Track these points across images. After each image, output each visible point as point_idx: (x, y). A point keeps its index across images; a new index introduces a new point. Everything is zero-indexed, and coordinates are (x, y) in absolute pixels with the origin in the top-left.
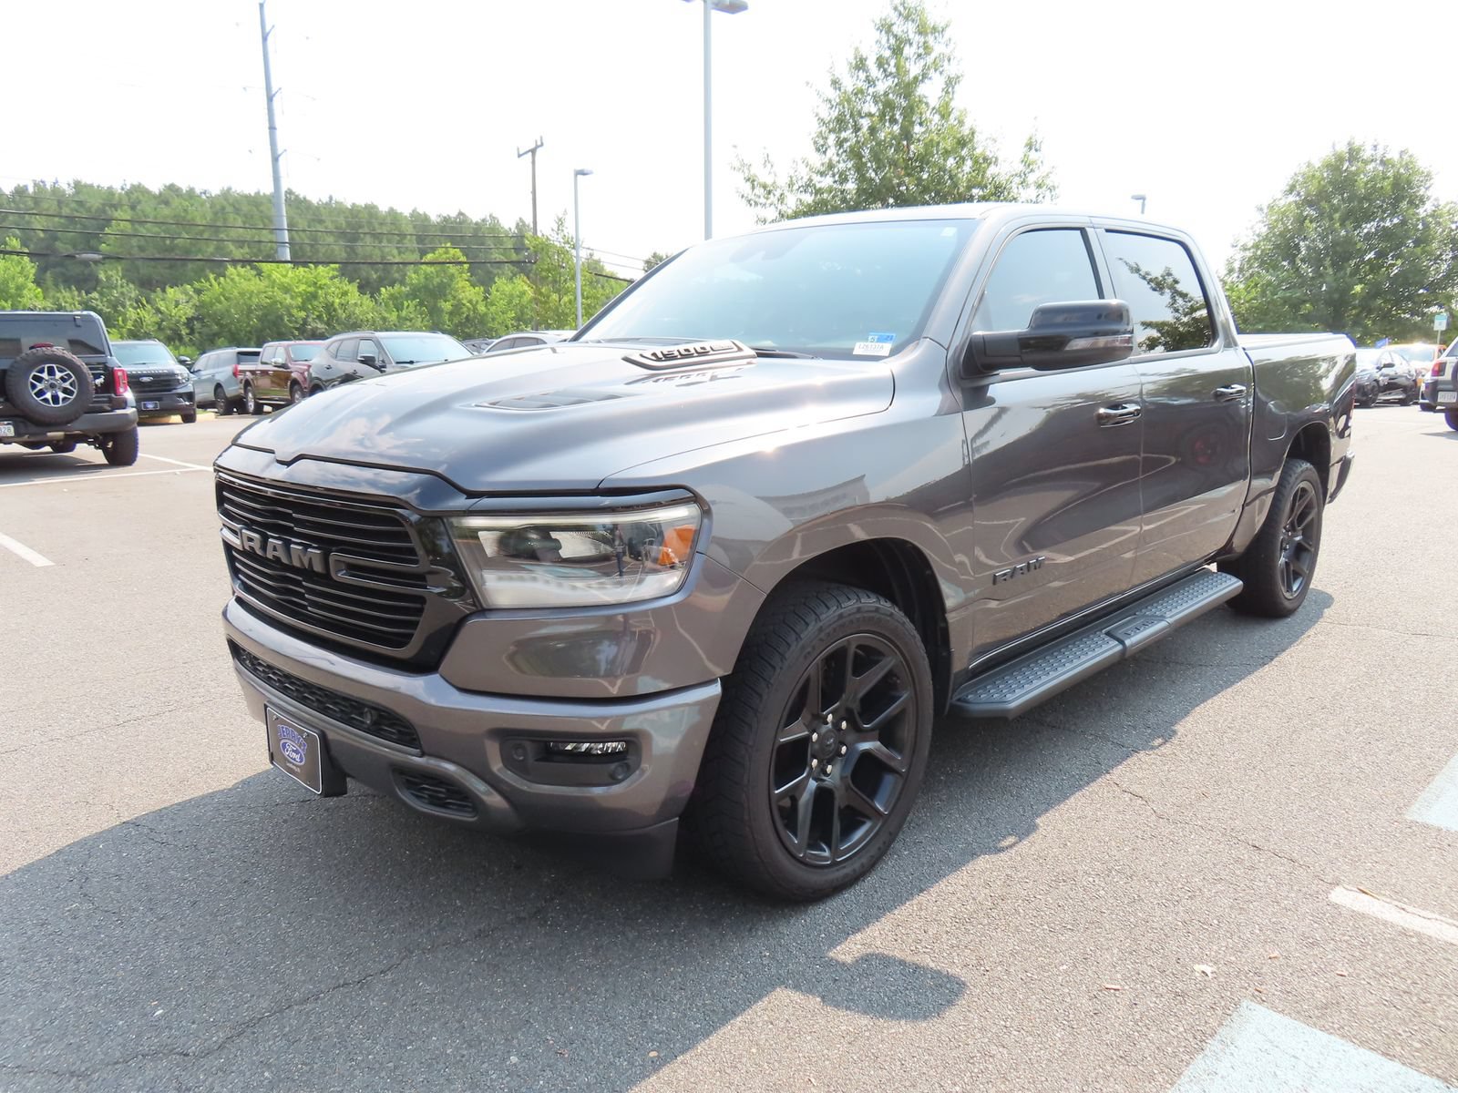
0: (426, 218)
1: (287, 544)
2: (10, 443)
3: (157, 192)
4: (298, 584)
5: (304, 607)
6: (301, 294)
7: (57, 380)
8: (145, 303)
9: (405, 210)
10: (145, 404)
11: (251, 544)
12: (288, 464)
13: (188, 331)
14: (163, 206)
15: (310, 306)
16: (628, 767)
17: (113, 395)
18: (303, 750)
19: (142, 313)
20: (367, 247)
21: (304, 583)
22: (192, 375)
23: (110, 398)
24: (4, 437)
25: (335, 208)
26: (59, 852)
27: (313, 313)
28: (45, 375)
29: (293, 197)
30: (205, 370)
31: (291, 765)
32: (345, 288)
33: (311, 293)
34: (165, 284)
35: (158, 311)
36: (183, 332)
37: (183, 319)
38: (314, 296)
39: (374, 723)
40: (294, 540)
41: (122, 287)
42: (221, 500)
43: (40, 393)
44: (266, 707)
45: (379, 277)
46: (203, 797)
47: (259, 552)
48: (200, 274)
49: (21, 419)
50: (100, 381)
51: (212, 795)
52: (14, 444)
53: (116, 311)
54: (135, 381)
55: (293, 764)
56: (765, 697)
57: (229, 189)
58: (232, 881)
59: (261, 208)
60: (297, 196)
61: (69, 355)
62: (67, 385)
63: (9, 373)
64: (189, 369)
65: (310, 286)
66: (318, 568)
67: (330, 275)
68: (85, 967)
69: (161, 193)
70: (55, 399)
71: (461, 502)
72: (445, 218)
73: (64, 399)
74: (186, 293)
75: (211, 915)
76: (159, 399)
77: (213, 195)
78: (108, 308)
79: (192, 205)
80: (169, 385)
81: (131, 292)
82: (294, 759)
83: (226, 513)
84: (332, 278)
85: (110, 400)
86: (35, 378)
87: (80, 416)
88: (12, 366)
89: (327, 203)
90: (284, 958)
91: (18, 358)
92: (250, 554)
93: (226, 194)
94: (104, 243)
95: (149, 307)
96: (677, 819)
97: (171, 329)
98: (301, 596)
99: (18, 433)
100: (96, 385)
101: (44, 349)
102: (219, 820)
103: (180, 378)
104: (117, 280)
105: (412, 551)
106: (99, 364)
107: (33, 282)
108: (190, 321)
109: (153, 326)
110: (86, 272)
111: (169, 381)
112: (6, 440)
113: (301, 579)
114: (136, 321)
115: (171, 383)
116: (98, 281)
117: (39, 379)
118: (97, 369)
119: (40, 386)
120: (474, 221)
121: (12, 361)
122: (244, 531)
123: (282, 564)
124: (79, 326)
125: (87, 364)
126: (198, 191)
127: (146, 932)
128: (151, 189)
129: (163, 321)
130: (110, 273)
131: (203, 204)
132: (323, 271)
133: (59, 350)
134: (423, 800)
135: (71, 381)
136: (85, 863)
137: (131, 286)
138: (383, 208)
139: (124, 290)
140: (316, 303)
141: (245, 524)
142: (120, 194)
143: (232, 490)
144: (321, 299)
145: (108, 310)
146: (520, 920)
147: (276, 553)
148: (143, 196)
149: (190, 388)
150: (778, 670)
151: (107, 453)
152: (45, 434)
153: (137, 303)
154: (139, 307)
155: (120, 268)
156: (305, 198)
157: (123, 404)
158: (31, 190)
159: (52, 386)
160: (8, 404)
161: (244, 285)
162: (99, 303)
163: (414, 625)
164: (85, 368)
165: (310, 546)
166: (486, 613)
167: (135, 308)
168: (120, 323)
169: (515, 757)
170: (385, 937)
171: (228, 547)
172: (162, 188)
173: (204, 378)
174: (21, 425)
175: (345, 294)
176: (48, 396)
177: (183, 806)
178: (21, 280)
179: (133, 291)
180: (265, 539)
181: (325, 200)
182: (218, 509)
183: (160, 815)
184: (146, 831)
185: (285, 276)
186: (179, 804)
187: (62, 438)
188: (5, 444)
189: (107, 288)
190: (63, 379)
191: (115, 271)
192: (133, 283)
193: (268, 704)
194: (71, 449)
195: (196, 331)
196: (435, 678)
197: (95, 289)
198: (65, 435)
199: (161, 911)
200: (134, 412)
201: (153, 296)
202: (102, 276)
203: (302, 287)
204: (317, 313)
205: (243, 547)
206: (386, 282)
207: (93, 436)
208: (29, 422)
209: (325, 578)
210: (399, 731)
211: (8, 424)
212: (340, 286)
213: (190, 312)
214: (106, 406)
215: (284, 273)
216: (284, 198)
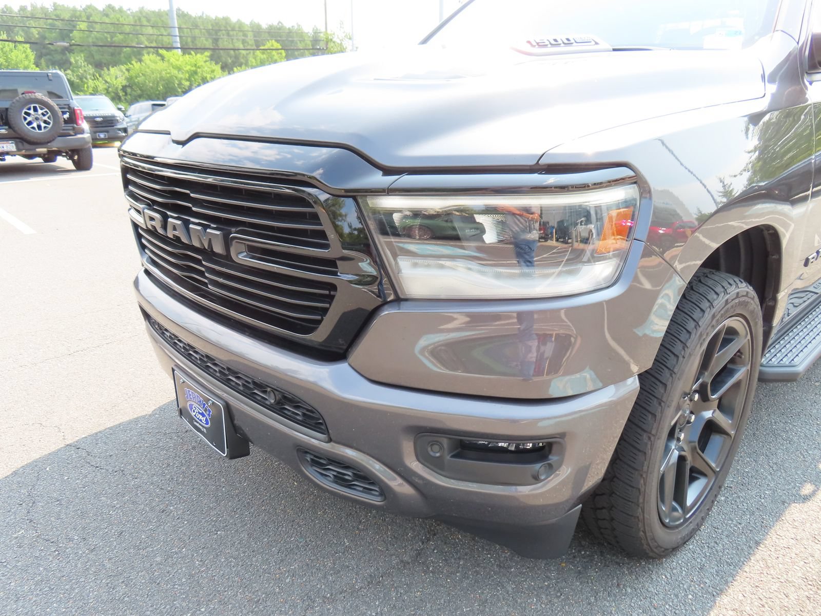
0: (259, 26)
1: (186, 223)
2: (15, 155)
3: (102, 10)
4: (198, 262)
5: (205, 284)
6: (187, 72)
7: (39, 115)
8: (98, 76)
9: (247, 21)
10: (99, 135)
11: (153, 223)
12: (183, 143)
13: (124, 94)
14: (105, 17)
15: (193, 79)
16: (550, 466)
17: (75, 125)
18: (209, 415)
19: (97, 83)
20: (224, 43)
21: (204, 263)
22: (126, 118)
23: (73, 127)
24: (10, 151)
25: (206, 19)
26: (15, 473)
27: (195, 83)
28: (32, 112)
29: (181, 12)
30: (134, 115)
31: (198, 425)
32: (214, 68)
33: (193, 71)
34: (109, 65)
35: (106, 82)
36: (121, 95)
37: (120, 87)
38: (195, 73)
39: (278, 403)
40: (192, 220)
41: (84, 66)
42: (127, 183)
43: (30, 123)
44: (173, 370)
45: (232, 61)
46: (130, 422)
47: (161, 231)
48: (128, 60)
49: (20, 140)
50: (66, 116)
51: (136, 421)
52: (17, 156)
53: (82, 81)
54: (91, 120)
55: (200, 424)
56: (669, 387)
57: (143, 8)
58: (152, 509)
59: (162, 19)
60: (183, 12)
61: (46, 99)
62: (46, 118)
63: (9, 110)
64: (125, 114)
65: (192, 67)
66: (218, 248)
67: (204, 60)
68: (23, 606)
69: (104, 10)
70: (39, 127)
71: (378, 179)
72: (270, 25)
73: (45, 127)
74: (122, 71)
75: (134, 549)
76: (107, 132)
77: (134, 11)
78: (77, 79)
79: (122, 17)
80: (112, 123)
81: (90, 70)
82: (201, 420)
83: (132, 195)
84: (206, 61)
85: (74, 129)
86: (26, 113)
87: (55, 138)
88: (11, 106)
89: (201, 16)
90: (199, 604)
91: (14, 100)
92: (153, 232)
93: (141, 11)
94: (73, 40)
95: (100, 79)
96: (581, 505)
97: (114, 93)
98: (201, 274)
99: (19, 149)
100: (64, 119)
101: (30, 94)
102: (141, 445)
103: (118, 118)
104: (81, 63)
105: (322, 235)
106: (65, 105)
107: (34, 64)
108: (124, 88)
109: (104, 91)
110: (64, 58)
111: (112, 120)
112: (12, 153)
113: (200, 258)
114: (94, 87)
115: (114, 122)
116: (71, 63)
117: (29, 114)
118: (64, 108)
119: (29, 119)
120: (287, 27)
121: (11, 102)
122: (146, 211)
123: (183, 243)
124: (51, 80)
125: (57, 105)
126: (125, 8)
127: (79, 565)
128: (97, 7)
129: (109, 87)
130: (77, 58)
131: (128, 16)
132: (200, 57)
133: (39, 95)
134: (329, 479)
135: (48, 115)
136: (33, 486)
137: (90, 66)
138: (234, 20)
139: (86, 69)
140: (196, 77)
141: (148, 205)
142: (80, 11)
143: (136, 172)
144: (199, 75)
145: (78, 81)
146: (405, 564)
147: (176, 233)
148: (94, 11)
149: (124, 125)
150: (681, 359)
151: (74, 162)
152: (35, 149)
153: (94, 76)
154: (95, 79)
155: (82, 55)
156: (187, 13)
157: (82, 132)
158: (29, 9)
159: (37, 119)
160: (11, 130)
161: (153, 66)
162: (72, 77)
163: (325, 311)
164: (56, 108)
165: (209, 227)
166: (402, 303)
167: (93, 80)
168: (86, 89)
169: (432, 453)
170: (288, 581)
171: (136, 226)
172: (104, 7)
173: (133, 120)
174: (20, 145)
175: (213, 71)
176: (35, 125)
177: (113, 430)
178: (26, 63)
179: (91, 69)
180: (165, 218)
181: (200, 14)
182: (125, 191)
183: (96, 438)
184: (84, 454)
185: (178, 60)
186: (110, 428)
187: (46, 152)
188: (12, 156)
189: (76, 67)
190: (43, 114)
191: (80, 57)
192: (91, 64)
193: (175, 368)
194: (54, 160)
195: (128, 94)
196: (342, 368)
197: (69, 69)
198: (48, 151)
199: (93, 541)
200: (88, 137)
201: (102, 72)
202: (72, 60)
203: (188, 68)
204: (197, 83)
205: (147, 227)
206: (236, 65)
207: (64, 151)
208: (25, 142)
209: (226, 259)
210: (304, 415)
211: (12, 143)
212: (210, 66)
213: (125, 83)
214: (71, 132)
215: (178, 58)
216: (175, 13)
